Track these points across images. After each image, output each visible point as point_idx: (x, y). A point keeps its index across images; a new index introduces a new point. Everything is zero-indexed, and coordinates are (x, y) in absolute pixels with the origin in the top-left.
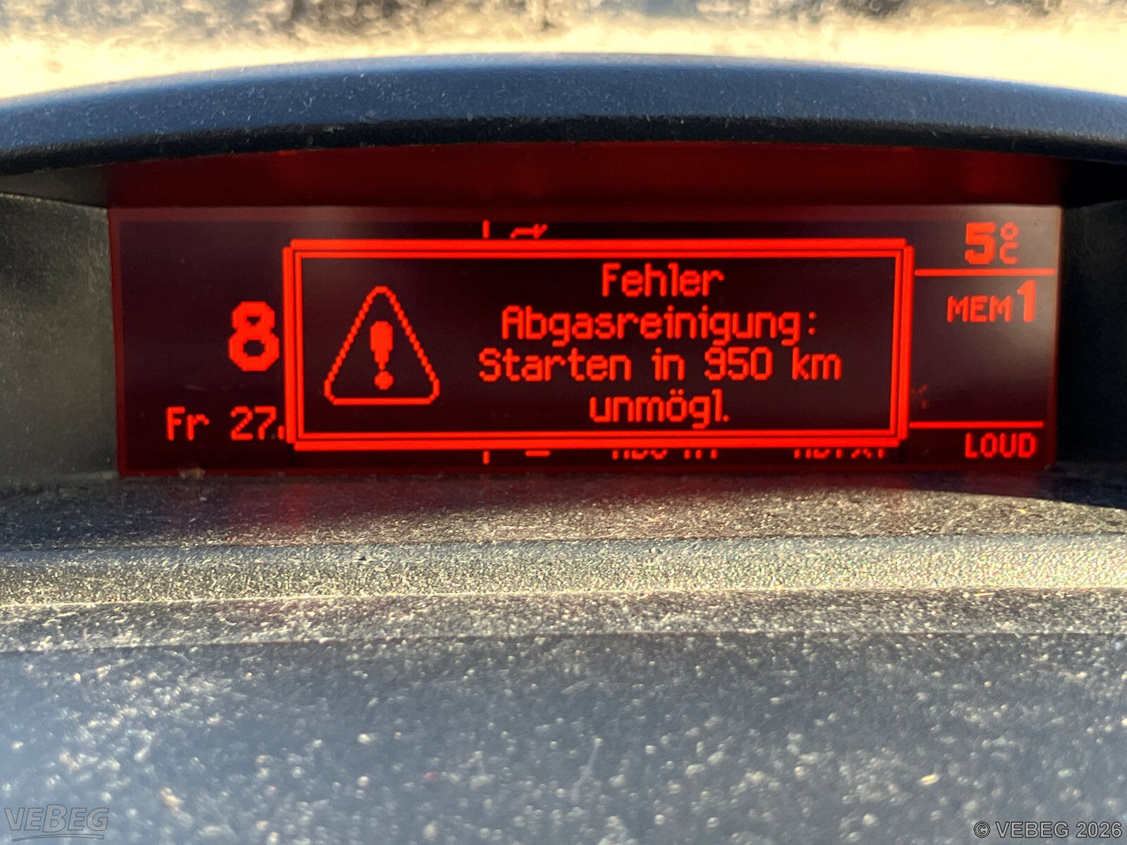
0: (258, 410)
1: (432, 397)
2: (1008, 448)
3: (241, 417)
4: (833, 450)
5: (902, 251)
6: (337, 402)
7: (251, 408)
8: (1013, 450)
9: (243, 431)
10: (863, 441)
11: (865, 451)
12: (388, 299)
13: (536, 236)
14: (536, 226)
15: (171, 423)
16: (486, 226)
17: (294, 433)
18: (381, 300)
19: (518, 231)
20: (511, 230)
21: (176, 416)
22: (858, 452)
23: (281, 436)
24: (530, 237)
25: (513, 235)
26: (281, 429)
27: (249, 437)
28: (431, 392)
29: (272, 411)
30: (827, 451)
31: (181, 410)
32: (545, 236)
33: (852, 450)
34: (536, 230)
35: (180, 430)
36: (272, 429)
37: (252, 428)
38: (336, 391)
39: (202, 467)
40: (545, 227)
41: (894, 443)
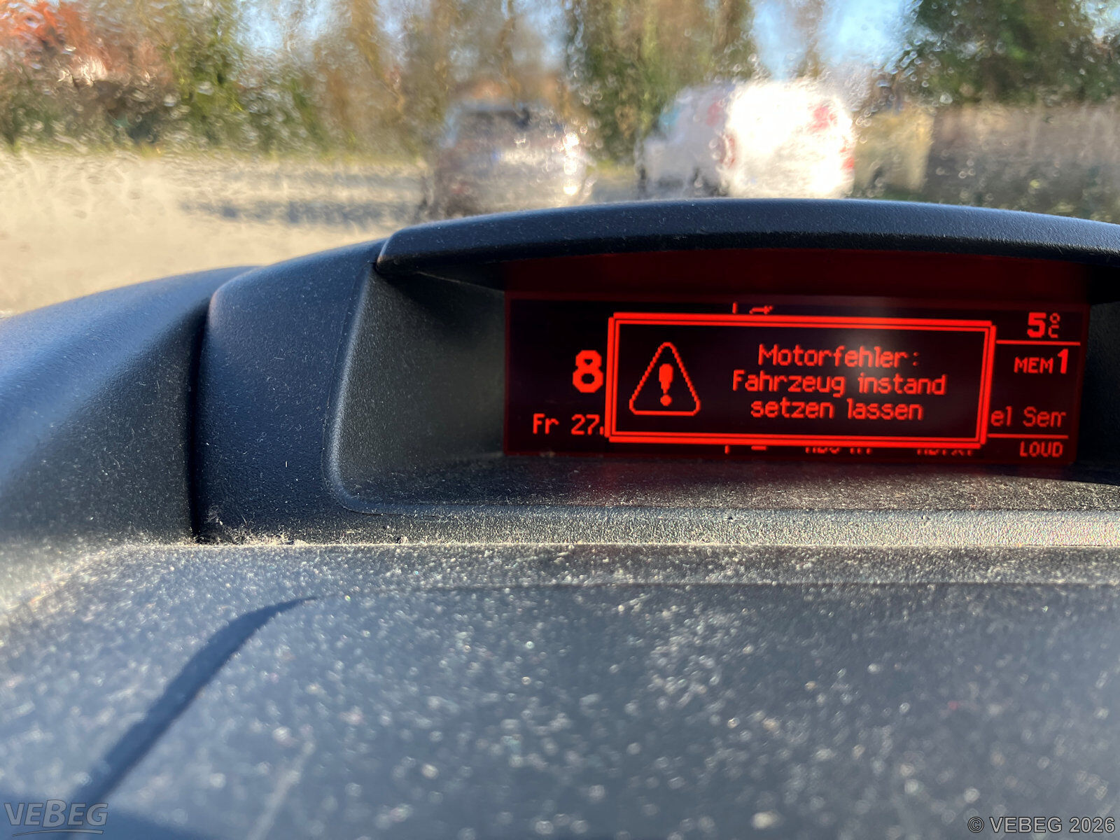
0: (589, 416)
1: (695, 412)
2: (1046, 451)
3: (578, 420)
4: (941, 450)
5: (989, 328)
6: (637, 413)
7: (584, 415)
8: (1049, 451)
9: (579, 429)
10: (958, 445)
11: (960, 451)
12: (671, 350)
13: (765, 312)
14: (766, 307)
15: (536, 423)
16: (735, 306)
17: (610, 431)
18: (667, 350)
19: (754, 310)
20: (751, 309)
21: (539, 419)
22: (955, 452)
23: (601, 432)
24: (762, 313)
25: (751, 312)
26: (601, 429)
27: (581, 433)
28: (695, 408)
29: (597, 418)
30: (937, 451)
31: (542, 415)
32: (771, 313)
33: (952, 450)
34: (766, 309)
35: (541, 428)
36: (596, 429)
37: (584, 428)
38: (637, 407)
39: (554, 450)
40: (771, 308)
41: (977, 446)
